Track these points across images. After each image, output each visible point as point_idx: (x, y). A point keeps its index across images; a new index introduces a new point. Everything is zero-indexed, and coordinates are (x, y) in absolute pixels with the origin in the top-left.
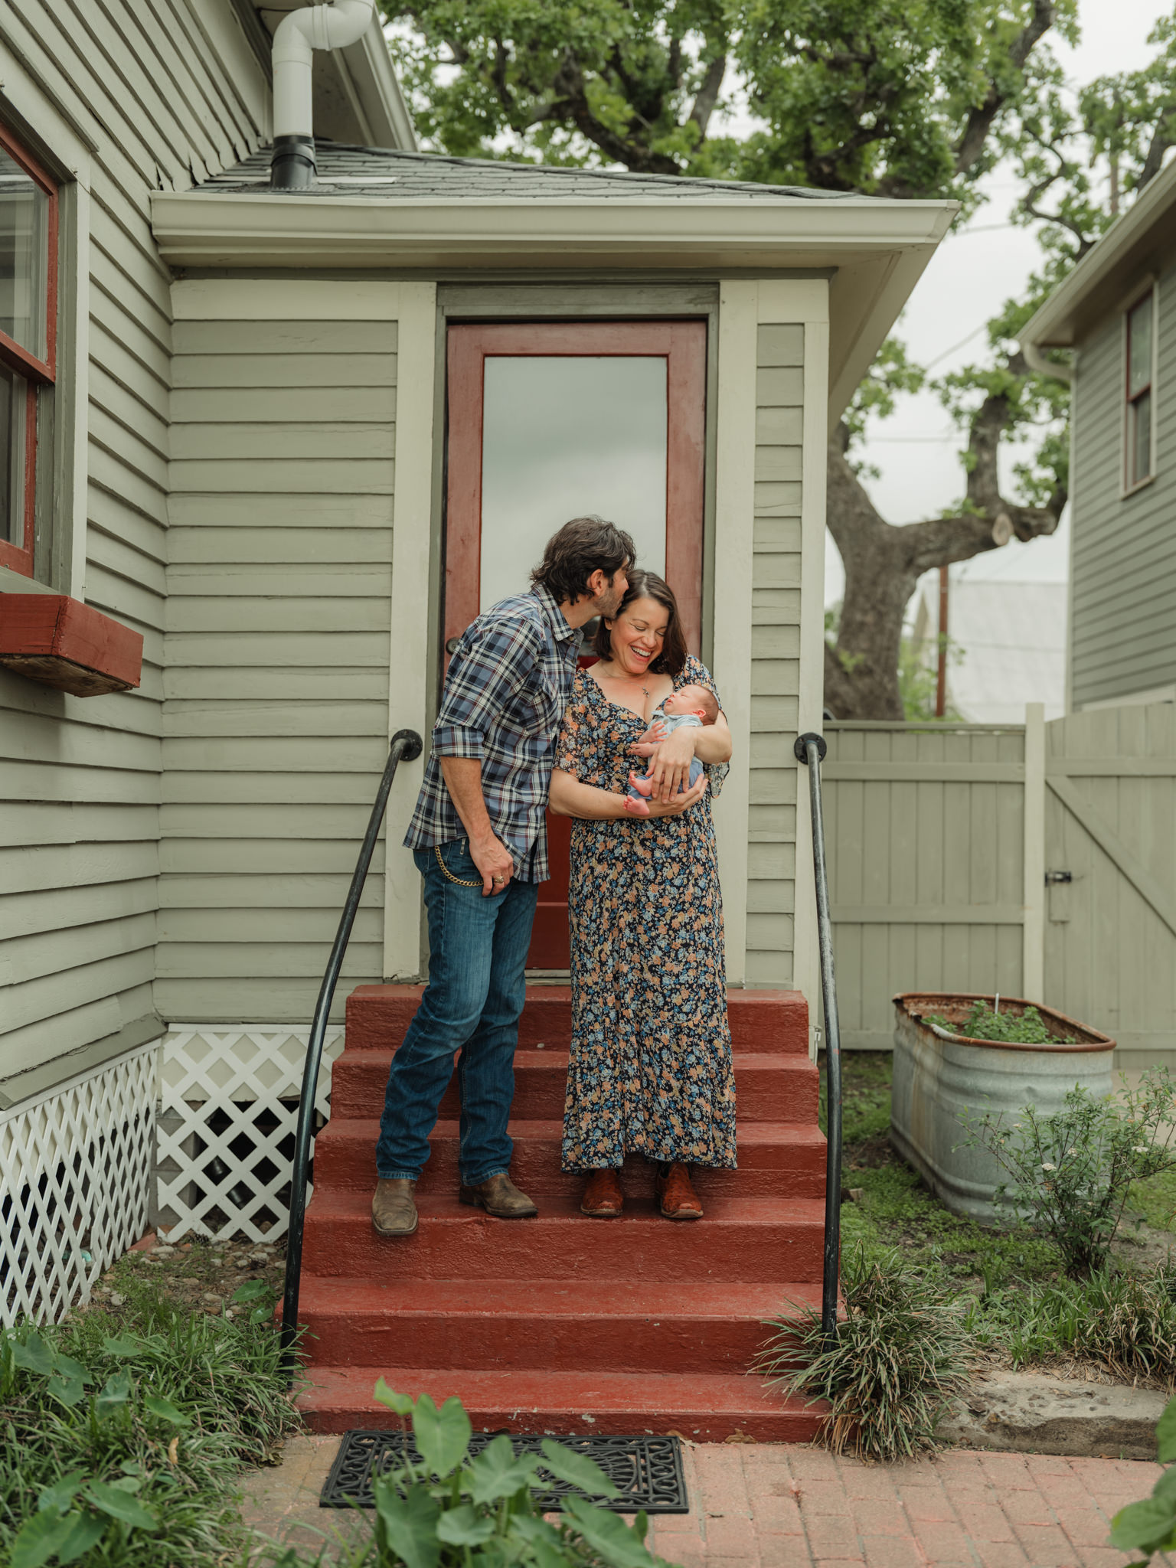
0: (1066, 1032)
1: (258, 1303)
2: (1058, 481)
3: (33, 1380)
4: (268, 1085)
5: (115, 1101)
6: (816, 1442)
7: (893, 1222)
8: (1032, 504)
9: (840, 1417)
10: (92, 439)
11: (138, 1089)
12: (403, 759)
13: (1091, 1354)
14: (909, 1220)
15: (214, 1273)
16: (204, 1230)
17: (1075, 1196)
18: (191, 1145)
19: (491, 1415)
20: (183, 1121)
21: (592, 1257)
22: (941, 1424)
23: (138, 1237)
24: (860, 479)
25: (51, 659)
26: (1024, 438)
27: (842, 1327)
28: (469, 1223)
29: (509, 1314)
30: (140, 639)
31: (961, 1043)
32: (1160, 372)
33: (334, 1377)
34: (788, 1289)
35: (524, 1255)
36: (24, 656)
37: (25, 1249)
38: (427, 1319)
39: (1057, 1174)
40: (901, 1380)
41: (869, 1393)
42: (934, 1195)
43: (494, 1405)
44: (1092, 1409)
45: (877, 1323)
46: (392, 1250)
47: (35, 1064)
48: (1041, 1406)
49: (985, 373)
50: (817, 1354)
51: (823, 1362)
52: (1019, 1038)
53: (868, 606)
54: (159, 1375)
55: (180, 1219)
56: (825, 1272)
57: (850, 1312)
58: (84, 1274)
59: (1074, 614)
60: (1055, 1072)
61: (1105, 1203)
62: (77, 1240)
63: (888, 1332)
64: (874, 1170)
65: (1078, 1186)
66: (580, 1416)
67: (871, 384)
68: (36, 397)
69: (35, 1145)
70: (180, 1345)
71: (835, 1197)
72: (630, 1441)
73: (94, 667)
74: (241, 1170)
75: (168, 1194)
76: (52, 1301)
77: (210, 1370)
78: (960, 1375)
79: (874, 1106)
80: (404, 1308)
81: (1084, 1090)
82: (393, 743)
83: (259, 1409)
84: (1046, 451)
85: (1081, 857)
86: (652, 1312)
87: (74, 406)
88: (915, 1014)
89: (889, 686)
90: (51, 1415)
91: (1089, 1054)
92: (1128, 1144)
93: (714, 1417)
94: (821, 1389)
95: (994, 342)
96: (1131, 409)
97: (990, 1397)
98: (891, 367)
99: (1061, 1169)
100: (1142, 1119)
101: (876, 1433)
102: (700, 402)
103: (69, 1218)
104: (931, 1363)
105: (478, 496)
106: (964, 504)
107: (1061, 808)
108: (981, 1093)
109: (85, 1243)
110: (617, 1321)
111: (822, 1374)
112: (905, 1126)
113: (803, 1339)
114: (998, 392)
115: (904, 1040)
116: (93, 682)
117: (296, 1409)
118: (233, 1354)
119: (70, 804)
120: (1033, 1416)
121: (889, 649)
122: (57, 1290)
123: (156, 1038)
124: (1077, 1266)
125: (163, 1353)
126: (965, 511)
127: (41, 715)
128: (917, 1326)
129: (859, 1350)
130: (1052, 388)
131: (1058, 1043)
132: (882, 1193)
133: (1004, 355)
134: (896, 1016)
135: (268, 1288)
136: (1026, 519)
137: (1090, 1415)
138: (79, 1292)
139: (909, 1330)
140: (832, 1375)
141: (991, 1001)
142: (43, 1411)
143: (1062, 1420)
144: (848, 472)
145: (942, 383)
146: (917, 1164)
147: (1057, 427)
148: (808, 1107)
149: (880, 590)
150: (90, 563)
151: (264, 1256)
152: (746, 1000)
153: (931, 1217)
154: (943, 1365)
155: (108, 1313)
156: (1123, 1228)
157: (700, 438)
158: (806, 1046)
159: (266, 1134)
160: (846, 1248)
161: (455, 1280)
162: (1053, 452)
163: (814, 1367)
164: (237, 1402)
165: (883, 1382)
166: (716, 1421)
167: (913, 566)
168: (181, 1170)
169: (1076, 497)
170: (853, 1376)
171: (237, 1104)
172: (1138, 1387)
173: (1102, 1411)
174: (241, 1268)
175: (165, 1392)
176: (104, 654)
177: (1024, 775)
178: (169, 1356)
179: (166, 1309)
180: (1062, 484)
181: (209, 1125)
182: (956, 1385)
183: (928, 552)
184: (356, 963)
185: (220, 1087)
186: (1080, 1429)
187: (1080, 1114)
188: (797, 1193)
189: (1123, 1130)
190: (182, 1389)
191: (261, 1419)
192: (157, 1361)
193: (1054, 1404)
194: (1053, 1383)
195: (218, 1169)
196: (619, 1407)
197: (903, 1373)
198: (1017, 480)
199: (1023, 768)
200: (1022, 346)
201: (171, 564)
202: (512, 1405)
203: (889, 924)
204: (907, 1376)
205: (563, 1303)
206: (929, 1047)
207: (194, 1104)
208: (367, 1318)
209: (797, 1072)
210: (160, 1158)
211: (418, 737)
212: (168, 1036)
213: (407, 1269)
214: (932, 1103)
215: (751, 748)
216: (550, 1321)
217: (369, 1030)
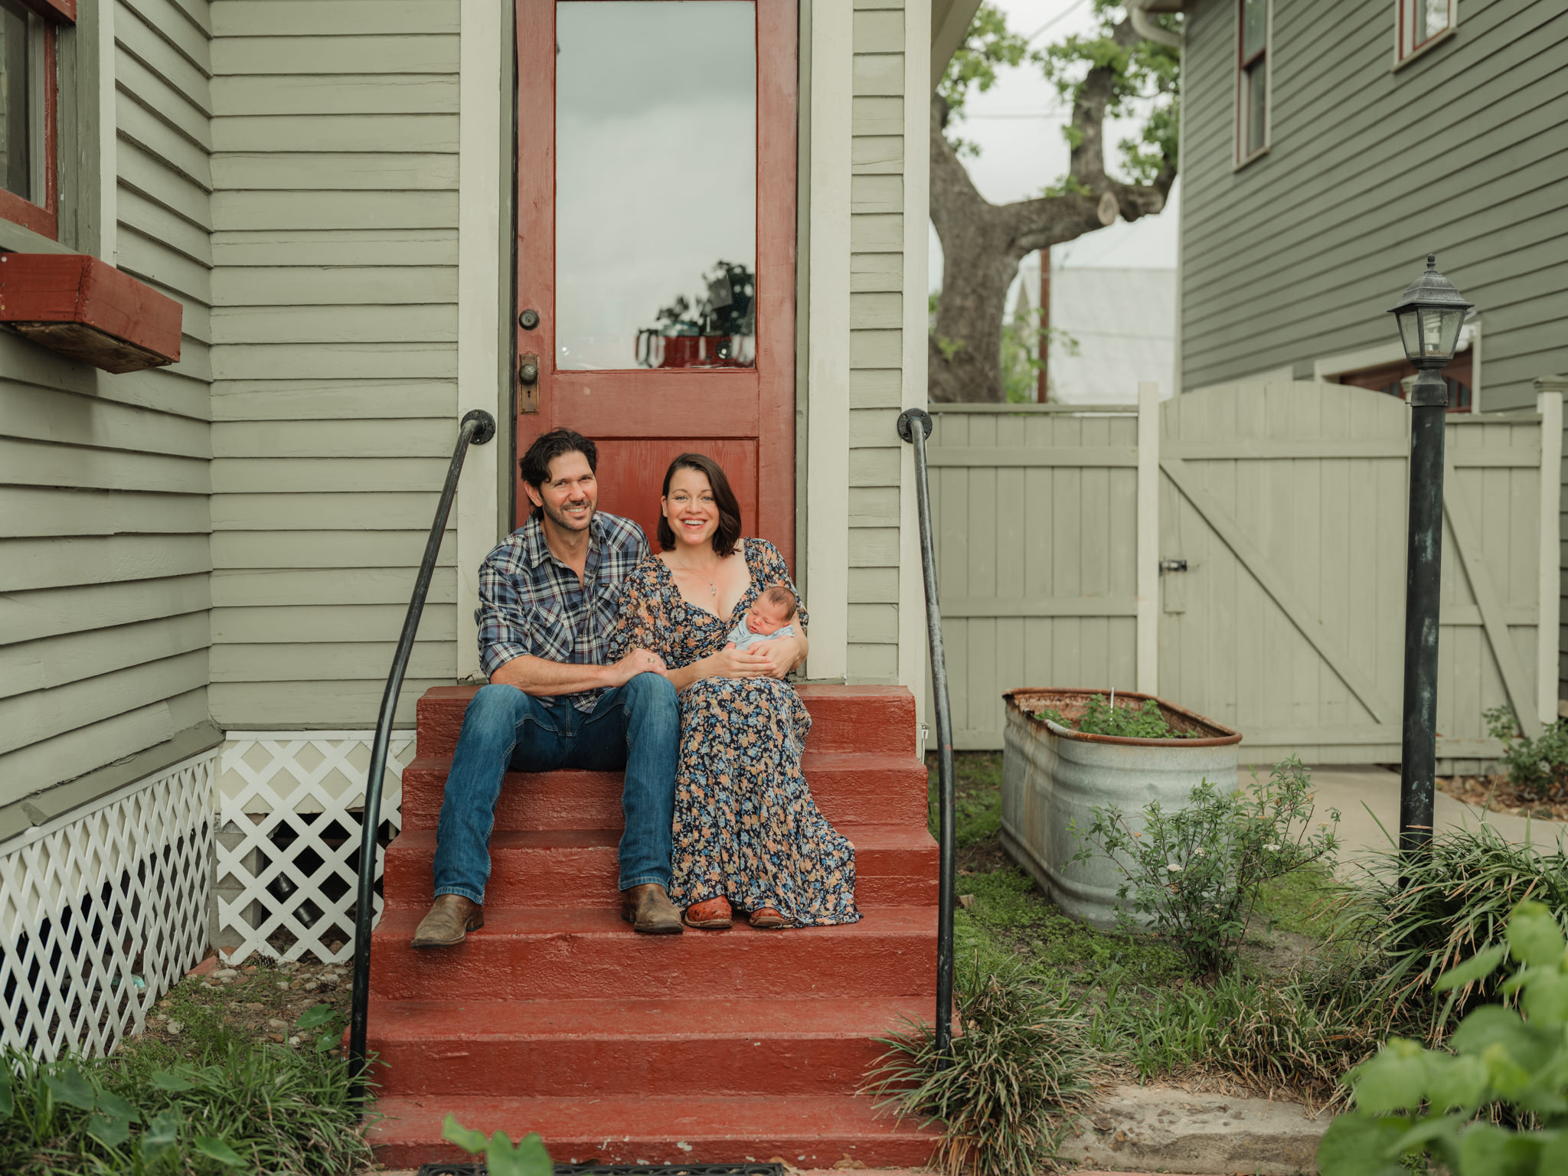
0: (1187, 726)
1: (326, 1029)
2: (1166, 157)
3: (73, 1119)
4: (335, 796)
5: (167, 815)
6: (931, 1166)
7: (1007, 929)
8: (1138, 182)
9: (956, 1140)
10: (120, 87)
11: (193, 802)
12: (473, 442)
13: (1223, 1066)
14: (1023, 927)
15: (280, 996)
16: (270, 951)
17: (1203, 898)
18: (253, 862)
19: (579, 1145)
20: (245, 836)
21: (686, 973)
22: (1065, 1144)
23: (199, 960)
24: (959, 156)
25: (75, 326)
26: (1130, 113)
27: (956, 1043)
28: (552, 939)
29: (597, 1037)
30: (179, 309)
31: (1077, 738)
32: (1274, 36)
33: (409, 1108)
34: (897, 1004)
35: (613, 973)
36: (45, 323)
37: (68, 977)
38: (509, 1043)
39: (1184, 875)
40: (1021, 1098)
41: (988, 1112)
42: (1049, 900)
43: (582, 1134)
44: (1225, 1124)
45: (996, 1038)
46: (469, 970)
47: (73, 776)
48: (1171, 1122)
49: (1091, 44)
50: (931, 1072)
51: (938, 1081)
52: (1138, 733)
53: (968, 290)
54: (214, 1111)
55: (244, 940)
56: (938, 984)
57: (965, 1027)
58: (137, 1001)
59: (1185, 295)
60: (1178, 768)
61: (1233, 905)
62: (127, 965)
63: (1006, 1047)
64: (986, 875)
65: (1204, 887)
66: (675, 1144)
67: (971, 56)
68: (54, 38)
69: (76, 863)
70: (237, 1077)
71: (947, 904)
72: (730, 1169)
73: (126, 337)
74: (309, 887)
75: (230, 913)
76: (101, 1031)
77: (269, 1105)
78: (1084, 1091)
79: (983, 808)
80: (483, 1032)
81: (1212, 785)
82: (462, 424)
83: (324, 1144)
84: (1152, 124)
85: (1199, 545)
86: (752, 1031)
87: (97, 50)
88: (1026, 709)
89: (991, 374)
90: (92, 1157)
91: (1214, 748)
92: (1259, 842)
93: (820, 1142)
94: (936, 1110)
95: (1099, 10)
96: (1244, 77)
97: (1116, 1113)
98: (991, 38)
99: (1188, 869)
100: (1272, 816)
101: (996, 1156)
102: (792, 49)
103: (117, 942)
104: (1053, 1079)
106: (1068, 182)
107: (1176, 492)
108: (1099, 790)
109: (138, 967)
110: (715, 1041)
111: (936, 1094)
112: (1017, 828)
113: (915, 1056)
114: (1104, 63)
115: (1015, 738)
116: (126, 355)
117: (366, 1143)
118: (297, 1085)
119: (106, 492)
120: (1163, 1133)
121: (990, 335)
122: (106, 1018)
123: (213, 747)
124: (1203, 972)
125: (218, 1086)
126: (1069, 188)
127: (69, 393)
128: (1037, 1039)
129: (976, 1068)
130: (1161, 59)
131: (1179, 737)
132: (994, 899)
133: (1109, 24)
134: (1006, 712)
135: (335, 1013)
136: (1132, 198)
137: (1223, 1131)
138: (131, 1020)
139: (1029, 1044)
140: (947, 1095)
141: (1107, 695)
142: (84, 1154)
143: (1194, 1137)
144: (946, 149)
145: (1044, 55)
146: (1030, 868)
147: (1164, 100)
148: (916, 810)
149: (980, 273)
150: (122, 225)
151: (335, 977)
152: (848, 695)
153: (1048, 923)
154: (1066, 1080)
155: (165, 1043)
156: (1255, 931)
157: (792, 89)
158: (914, 744)
159: (335, 849)
160: (959, 956)
161: (538, 1000)
162: (1160, 126)
163: (928, 1086)
164: (300, 1137)
165: (1003, 1101)
166: (822, 1147)
167: (1015, 248)
168: (244, 888)
169: (1186, 171)
170: (970, 1095)
171: (302, 816)
172: (1274, 1099)
173: (1236, 1127)
174: (310, 991)
175: (220, 1128)
176: (136, 323)
177: (1137, 458)
178: (225, 1090)
179: (227, 1038)
180: (1172, 162)
181: (273, 840)
182: (1080, 1101)
183: (1031, 232)
184: (424, 663)
185: (284, 799)
186: (1213, 1147)
187: (1207, 811)
188: (906, 901)
189: (1253, 827)
190: (239, 1124)
191: (327, 1155)
192: (212, 1094)
193: (1185, 1120)
194: (1181, 1096)
195: (285, 887)
196: (717, 1133)
197: (1024, 1089)
198: (1123, 157)
199: (1136, 451)
200: (1129, 12)
201: (216, 231)
202: (602, 1133)
203: (996, 617)
204: (1028, 1093)
205: (655, 1023)
206: (1041, 743)
207: (256, 817)
208: (443, 1043)
209: (904, 771)
210: (221, 875)
211: (490, 419)
212: (225, 744)
213: (486, 990)
214: (1047, 803)
215: (851, 426)
216: (642, 1042)
217: (442, 735)
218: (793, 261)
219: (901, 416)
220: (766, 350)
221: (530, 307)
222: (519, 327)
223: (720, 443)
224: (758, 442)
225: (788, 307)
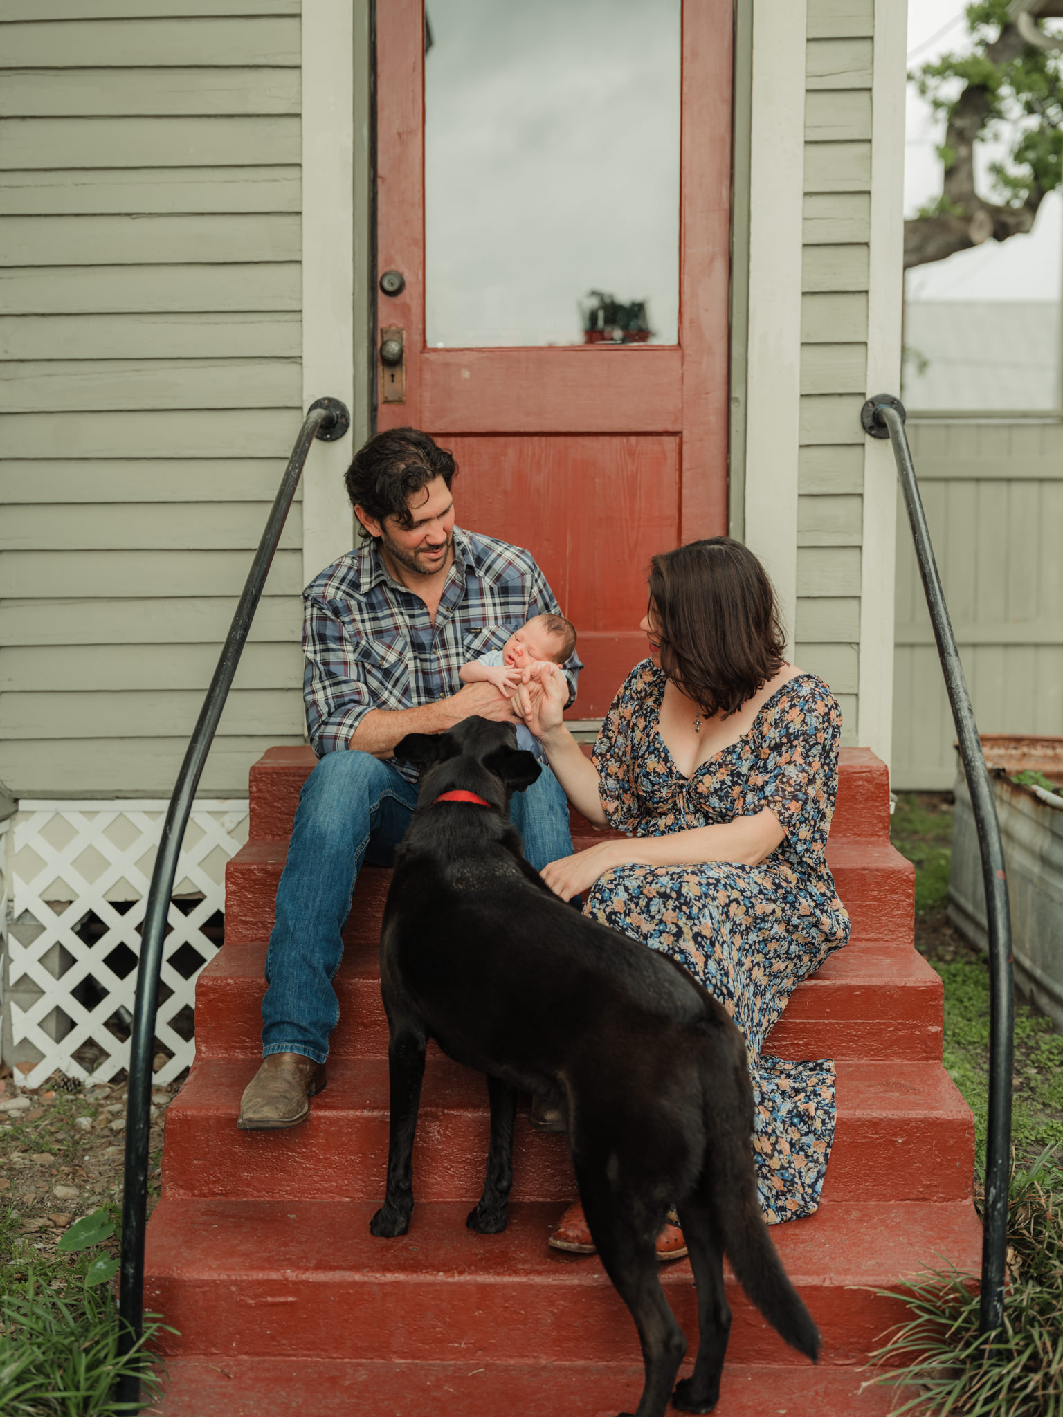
2: (1036, 177)
8: (1009, 202)
12: (322, 438)
15: (78, 1141)
16: (76, 1071)
18: (55, 960)
20: (43, 928)
26: (997, 136)
33: (211, 1380)
49: (965, 62)
55: (44, 1056)
74: (121, 992)
75: (26, 1023)
80: (318, 1265)
82: (307, 415)
84: (1023, 147)
95: (973, 28)
105: (419, 70)
106: (941, 202)
114: (977, 81)
123: (4, 819)
126: (942, 208)
133: (983, 43)
136: (1003, 218)
145: (918, 74)
147: (1032, 123)
148: (899, 921)
162: (1030, 147)
168: (42, 993)
171: (115, 905)
181: (78, 933)
185: (91, 882)
188: (895, 1053)
195: (92, 991)
198: (993, 178)
206: (1020, 812)
207: (57, 906)
208: (261, 1283)
209: (883, 870)
210: (14, 977)
211: (343, 409)
212: (18, 816)
213: (326, 1185)
214: (1030, 888)
215: (801, 417)
216: (543, 1287)
217: (281, 813)
218: (726, 206)
219: (866, 404)
220: (692, 322)
221: (393, 267)
222: (380, 293)
223: (633, 439)
224: (681, 439)
225: (720, 266)
